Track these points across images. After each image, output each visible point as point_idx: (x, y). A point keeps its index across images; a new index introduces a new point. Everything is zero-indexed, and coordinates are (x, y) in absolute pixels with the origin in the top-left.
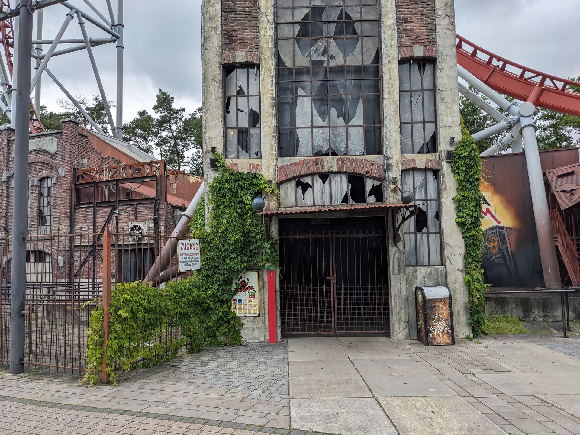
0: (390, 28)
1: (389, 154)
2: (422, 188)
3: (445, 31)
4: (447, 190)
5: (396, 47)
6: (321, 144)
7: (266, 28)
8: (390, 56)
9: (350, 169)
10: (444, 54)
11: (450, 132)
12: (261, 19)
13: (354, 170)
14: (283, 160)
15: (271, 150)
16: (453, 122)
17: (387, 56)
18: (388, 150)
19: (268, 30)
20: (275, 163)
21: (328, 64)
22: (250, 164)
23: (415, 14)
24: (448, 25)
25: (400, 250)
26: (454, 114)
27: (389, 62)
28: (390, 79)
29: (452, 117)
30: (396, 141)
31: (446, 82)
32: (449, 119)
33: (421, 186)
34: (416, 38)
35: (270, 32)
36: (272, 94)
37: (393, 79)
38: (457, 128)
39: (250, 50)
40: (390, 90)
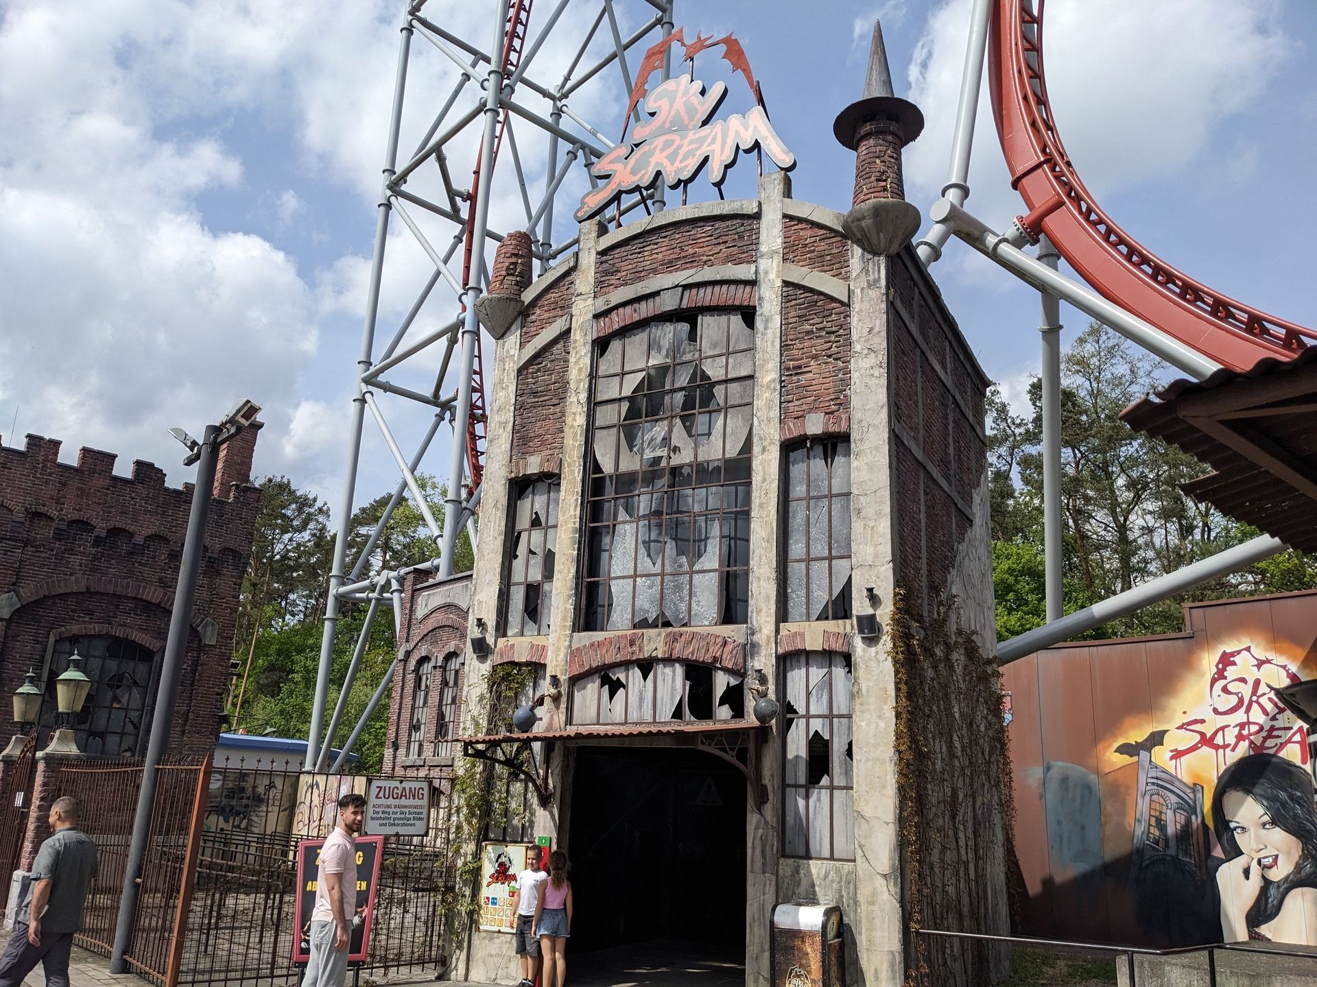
0: (768, 387)
1: (754, 623)
2: (823, 691)
3: (867, 380)
4: (862, 696)
5: (777, 420)
6: (646, 606)
7: (575, 414)
8: (766, 439)
9: (687, 654)
10: (864, 424)
11: (870, 576)
12: (569, 400)
13: (693, 654)
14: (580, 638)
15: (564, 620)
16: (876, 556)
17: (761, 439)
18: (755, 615)
19: (578, 418)
20: (567, 643)
21: (668, 463)
22: (532, 646)
23: (815, 357)
24: (872, 368)
25: (766, 822)
26: (880, 540)
27: (764, 450)
28: (764, 480)
29: (876, 545)
30: (768, 597)
31: (866, 478)
32: (870, 550)
33: (820, 687)
34: (815, 400)
35: (581, 420)
36: (575, 523)
37: (768, 481)
38: (883, 568)
39: (550, 452)
40: (763, 500)
